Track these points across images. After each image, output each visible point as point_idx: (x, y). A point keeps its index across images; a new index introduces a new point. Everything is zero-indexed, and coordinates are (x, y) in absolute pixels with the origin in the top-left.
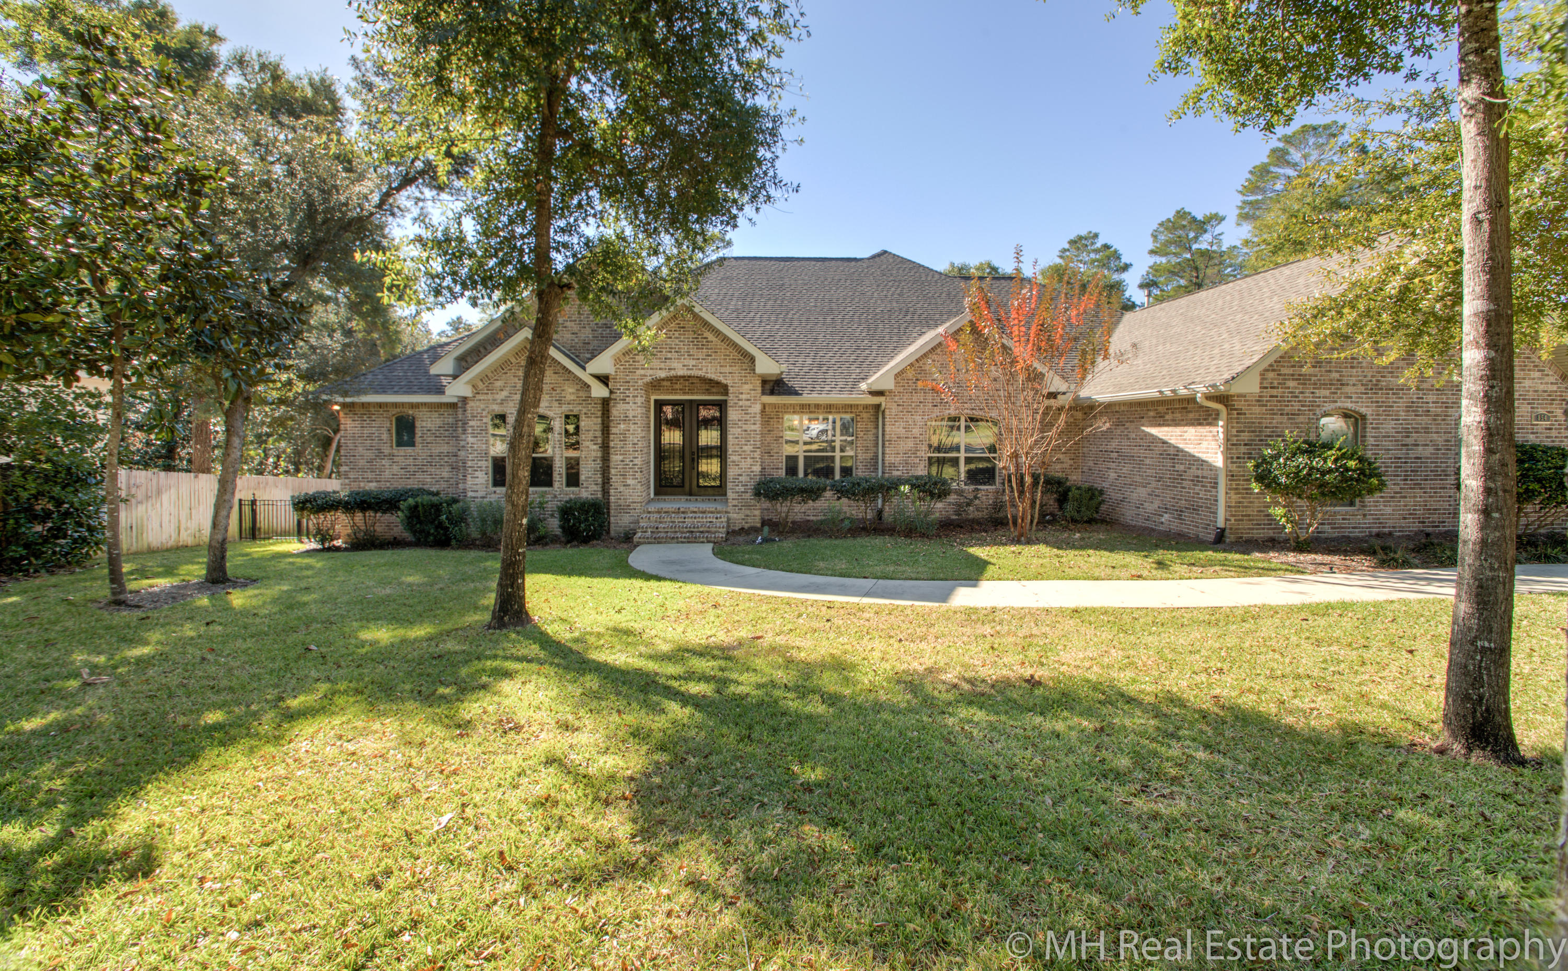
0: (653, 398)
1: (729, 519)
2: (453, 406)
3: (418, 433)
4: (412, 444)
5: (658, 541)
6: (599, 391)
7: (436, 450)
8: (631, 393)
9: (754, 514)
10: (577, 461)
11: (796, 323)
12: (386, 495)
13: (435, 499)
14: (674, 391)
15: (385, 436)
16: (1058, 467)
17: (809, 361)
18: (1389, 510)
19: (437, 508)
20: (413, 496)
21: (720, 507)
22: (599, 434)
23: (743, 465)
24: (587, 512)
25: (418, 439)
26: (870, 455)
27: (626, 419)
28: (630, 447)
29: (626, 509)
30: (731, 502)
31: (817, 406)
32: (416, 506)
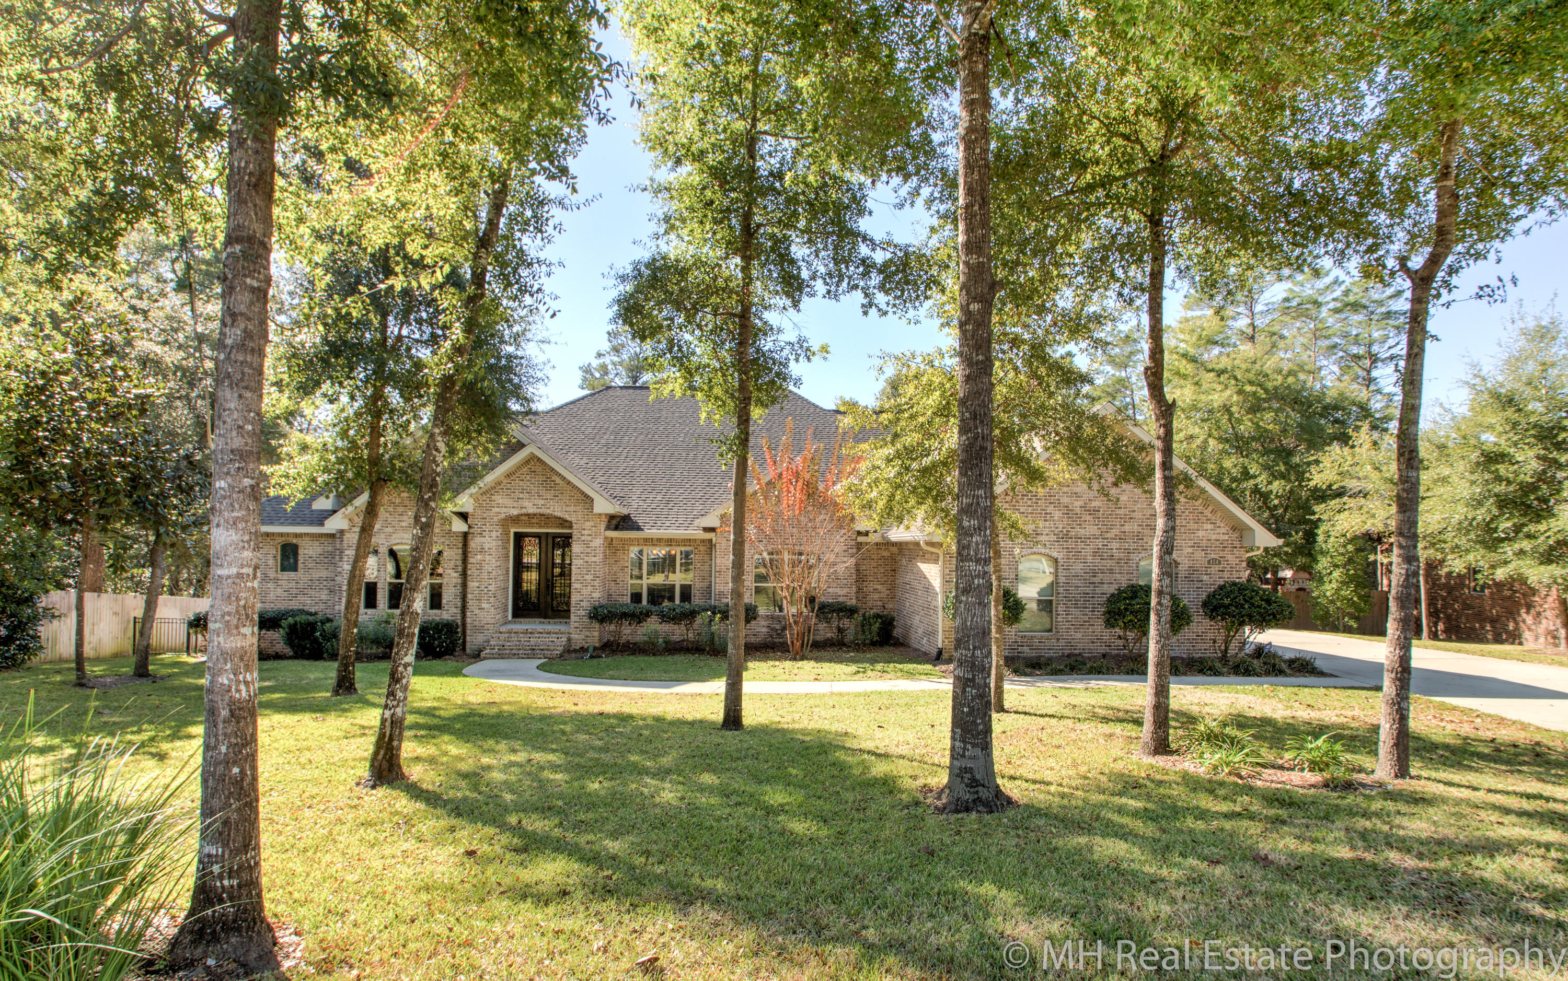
0: (513, 530)
1: (569, 640)
2: (332, 536)
3: (301, 559)
4: (295, 569)
5: (501, 656)
6: (459, 526)
7: (316, 575)
8: (487, 528)
9: (593, 635)
10: (440, 586)
11: (659, 459)
12: (270, 615)
13: (311, 618)
14: (531, 525)
15: (271, 562)
16: (876, 596)
17: (659, 497)
18: (1079, 635)
19: (312, 626)
20: (293, 616)
21: (563, 628)
22: (459, 563)
23: (584, 592)
24: (440, 631)
25: (300, 565)
26: (706, 584)
27: (482, 551)
28: (485, 575)
29: (480, 629)
30: (573, 625)
31: (659, 540)
32: (296, 623)
